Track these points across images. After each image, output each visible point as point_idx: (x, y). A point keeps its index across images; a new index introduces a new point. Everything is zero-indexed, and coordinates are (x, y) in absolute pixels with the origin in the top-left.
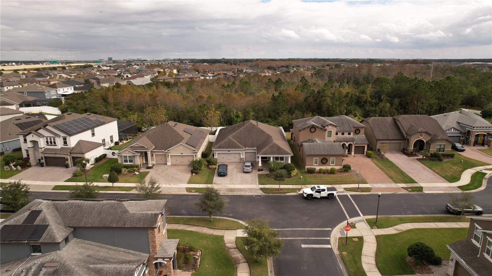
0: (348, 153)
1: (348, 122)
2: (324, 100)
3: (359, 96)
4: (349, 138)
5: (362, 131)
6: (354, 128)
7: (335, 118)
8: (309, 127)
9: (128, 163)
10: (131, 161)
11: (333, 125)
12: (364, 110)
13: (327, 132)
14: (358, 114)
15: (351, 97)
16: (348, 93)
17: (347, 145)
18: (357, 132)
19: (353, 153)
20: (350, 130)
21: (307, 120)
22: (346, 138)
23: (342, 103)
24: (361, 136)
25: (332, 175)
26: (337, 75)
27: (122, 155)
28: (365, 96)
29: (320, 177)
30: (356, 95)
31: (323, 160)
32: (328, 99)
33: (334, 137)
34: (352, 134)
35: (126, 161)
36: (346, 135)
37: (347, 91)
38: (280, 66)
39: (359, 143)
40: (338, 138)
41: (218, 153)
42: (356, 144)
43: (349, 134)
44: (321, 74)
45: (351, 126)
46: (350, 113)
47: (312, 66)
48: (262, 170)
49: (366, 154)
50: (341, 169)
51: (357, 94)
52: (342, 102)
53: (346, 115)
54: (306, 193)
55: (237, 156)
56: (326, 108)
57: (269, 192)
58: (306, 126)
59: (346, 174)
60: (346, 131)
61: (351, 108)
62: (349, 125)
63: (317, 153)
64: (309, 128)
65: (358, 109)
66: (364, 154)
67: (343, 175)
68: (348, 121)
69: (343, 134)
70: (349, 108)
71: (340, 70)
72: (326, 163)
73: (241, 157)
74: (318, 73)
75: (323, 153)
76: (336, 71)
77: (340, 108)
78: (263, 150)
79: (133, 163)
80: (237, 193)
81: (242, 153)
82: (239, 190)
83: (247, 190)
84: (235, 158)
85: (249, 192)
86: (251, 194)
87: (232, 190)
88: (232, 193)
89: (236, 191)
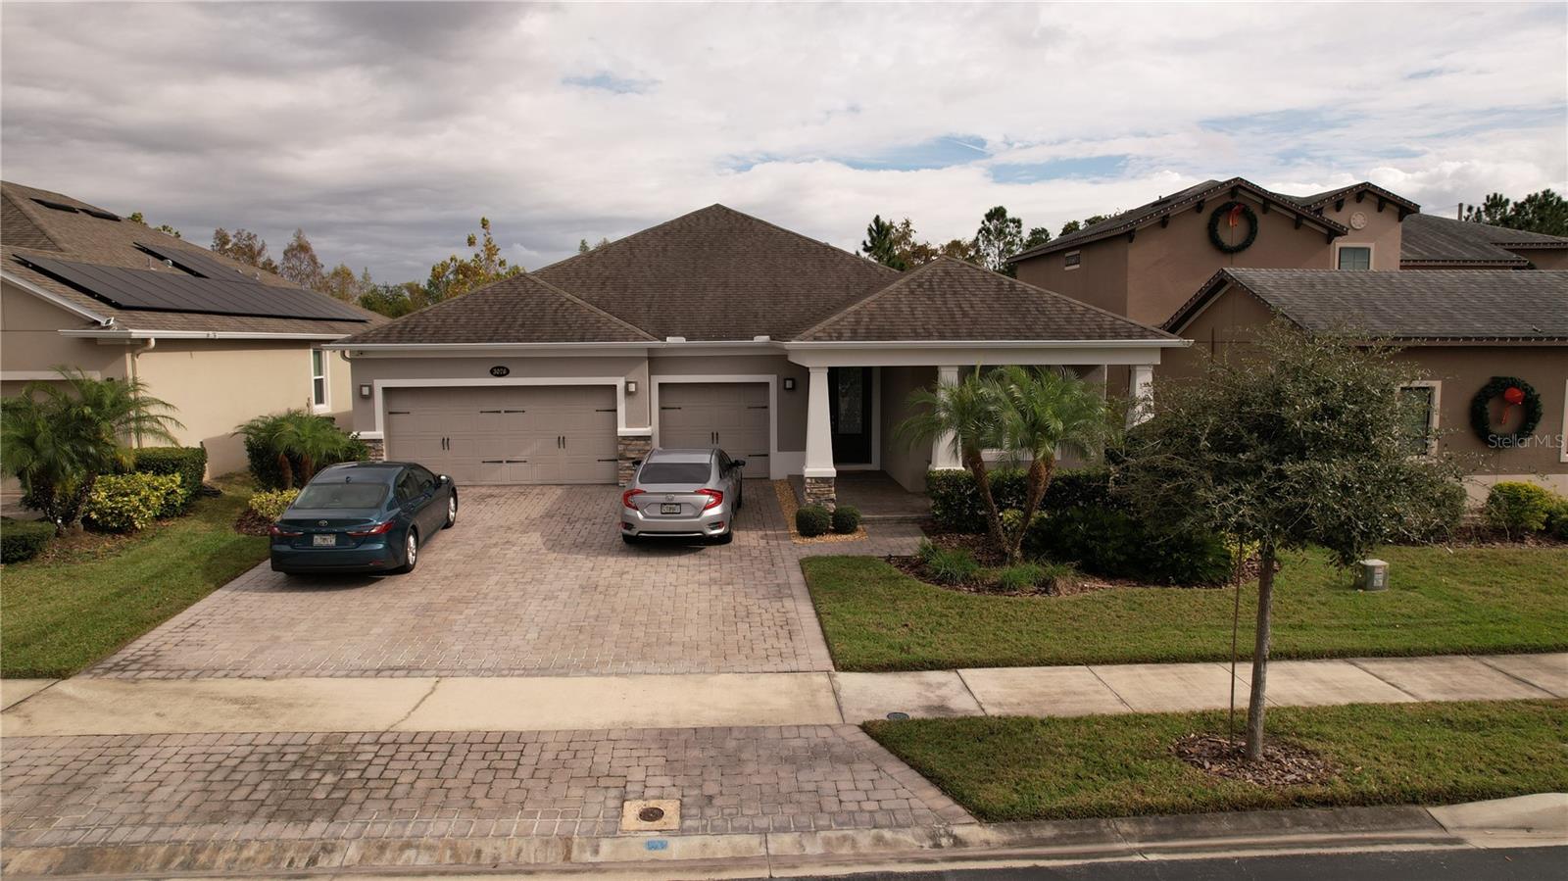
8: (1199, 207)
11: (1381, 204)
41: (387, 391)
48: (843, 525)
55: (583, 417)
73: (623, 430)
75: (1482, 327)
80: (408, 845)
81: (627, 383)
82: (467, 774)
83: (637, 774)
84: (561, 441)
85: (670, 808)
86: (698, 856)
87: (339, 768)
88: (292, 832)
89: (399, 790)
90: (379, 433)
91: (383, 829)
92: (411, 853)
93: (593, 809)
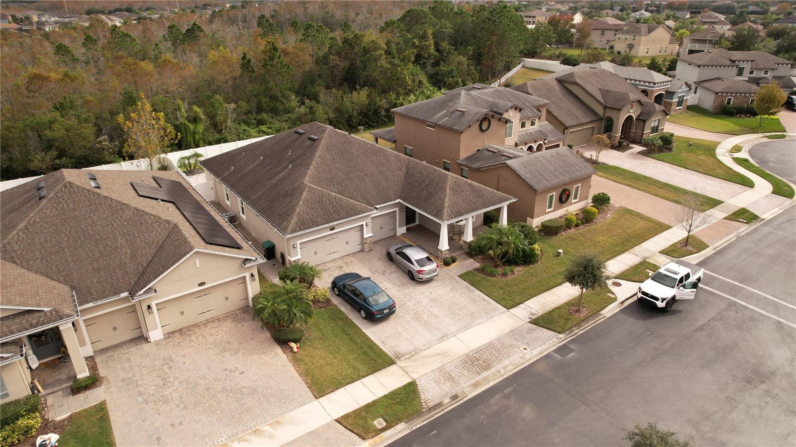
1: (515, 96)
4: (535, 132)
5: (544, 113)
6: (535, 108)
8: (478, 121)
11: (516, 109)
17: (535, 147)
20: (534, 115)
22: (531, 133)
24: (543, 123)
25: (595, 227)
29: (584, 238)
31: (564, 195)
33: (515, 136)
34: (537, 121)
36: (528, 127)
39: (552, 139)
40: (519, 136)
41: (301, 244)
42: (548, 142)
43: (533, 123)
45: (528, 104)
48: (454, 260)
55: (353, 235)
57: (569, 326)
59: (609, 216)
60: (529, 118)
63: (554, 182)
67: (607, 219)
69: (523, 125)
72: (566, 201)
73: (365, 236)
75: (563, 178)
80: (507, 367)
81: (366, 224)
82: (495, 353)
83: (514, 343)
84: (347, 243)
85: (526, 347)
86: (537, 352)
87: (479, 360)
90: (299, 257)
91: (501, 366)
93: (518, 351)
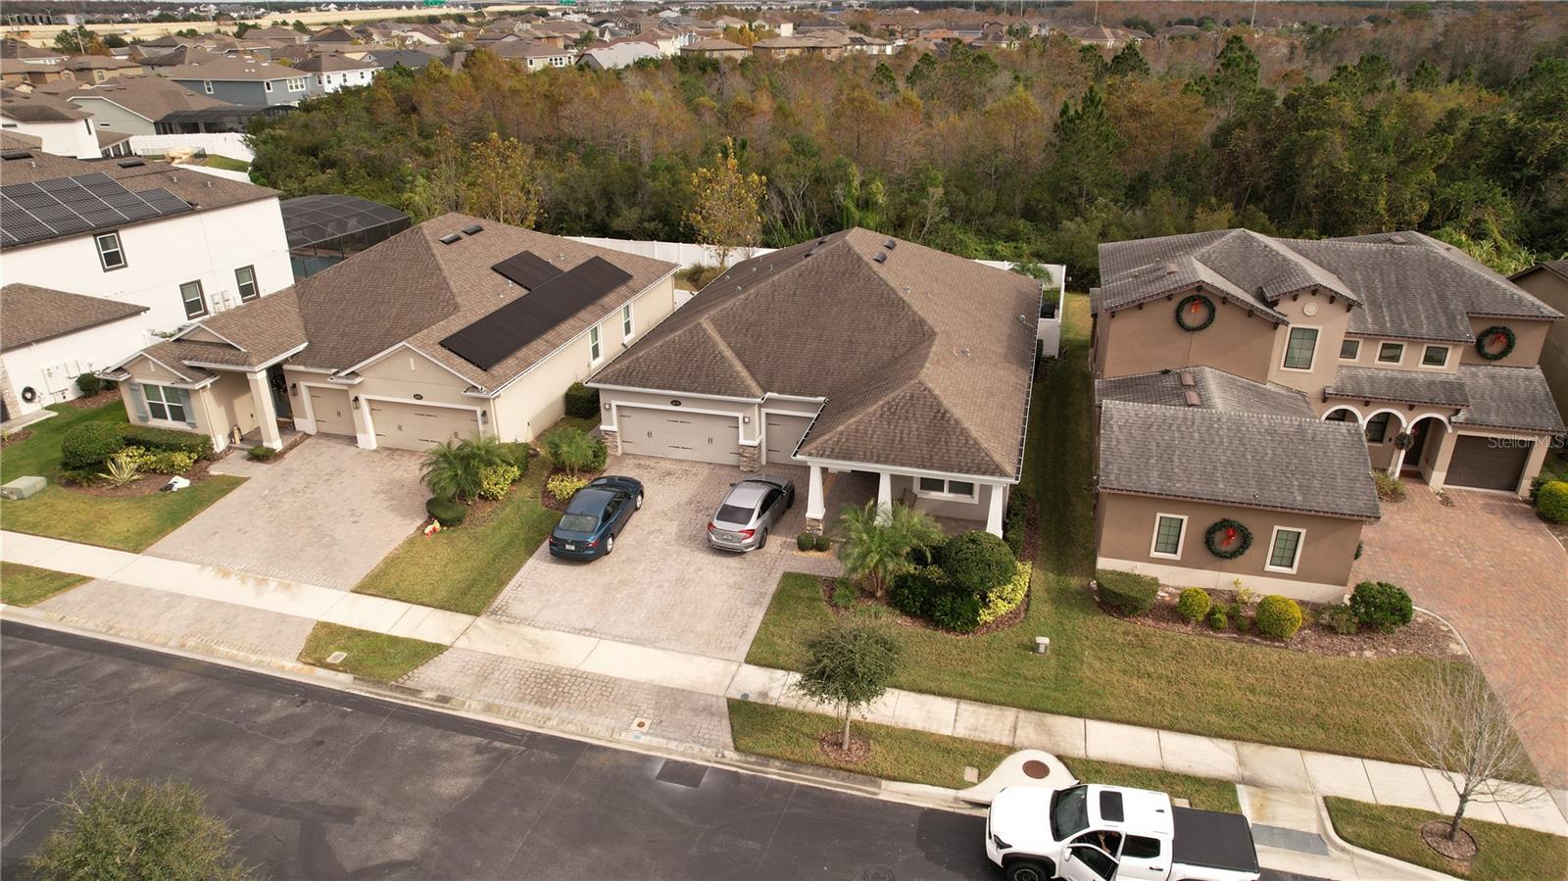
0: (1410, 468)
1: (1439, 273)
2: (1312, 147)
3: (1517, 131)
4: (1432, 383)
5: (1529, 344)
6: (1474, 317)
7: (1351, 245)
8: (1169, 298)
9: (169, 424)
10: (178, 414)
11: (1333, 298)
12: (1535, 204)
13: (1282, 336)
14: (1493, 226)
15: (1471, 136)
16: (1452, 115)
17: (1408, 424)
18: (1492, 349)
19: (1438, 478)
20: (1445, 334)
21: (1176, 248)
22: (1408, 381)
23: (1415, 164)
24: (1517, 371)
25: (1262, 652)
26: (1408, 48)
27: (137, 380)
28: (1556, 128)
29: (1178, 655)
30: (1502, 123)
31: (1219, 536)
32: (1337, 138)
33: (1325, 369)
34: (1453, 357)
35: (158, 412)
36: (1412, 364)
37: (1451, 105)
38: (1174, 20)
39: (1493, 419)
40: (1354, 379)
42: (1469, 423)
43: (1434, 357)
44: (1333, 46)
45: (1457, 305)
46: (1452, 216)
47: (1304, 24)
48: (820, 547)
49: (1533, 494)
50: (1335, 609)
51: (1511, 119)
52: (1412, 158)
53: (1427, 226)
54: (1001, 845)
55: (721, 430)
56: (1317, 187)
57: (770, 752)
58: (1156, 288)
59: (1368, 654)
60: (1415, 340)
61: (1462, 190)
62: (1443, 298)
63: (1179, 487)
64: (1174, 304)
65: (1500, 198)
66: (1513, 486)
67: (1342, 658)
68: (1437, 269)
69: (1391, 353)
70: (1448, 192)
71: (1421, 29)
72: (1233, 555)
73: (742, 441)
74: (1323, 43)
75: (1223, 489)
76: (1405, 32)
77: (1399, 189)
78: (841, 428)
79: (189, 424)
80: (569, 722)
81: (744, 419)
82: (593, 696)
83: (644, 706)
84: (711, 440)
85: (648, 723)
86: (647, 743)
87: (556, 686)
88: (540, 711)
89: (573, 699)
90: (615, 428)
91: (564, 715)
92: (570, 725)
93: (626, 719)
